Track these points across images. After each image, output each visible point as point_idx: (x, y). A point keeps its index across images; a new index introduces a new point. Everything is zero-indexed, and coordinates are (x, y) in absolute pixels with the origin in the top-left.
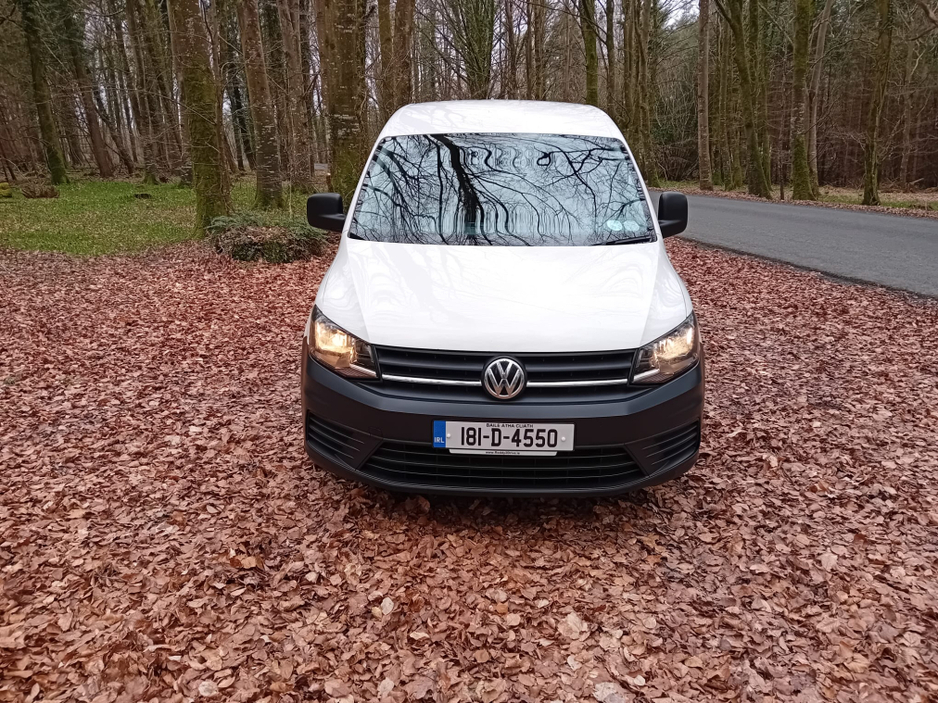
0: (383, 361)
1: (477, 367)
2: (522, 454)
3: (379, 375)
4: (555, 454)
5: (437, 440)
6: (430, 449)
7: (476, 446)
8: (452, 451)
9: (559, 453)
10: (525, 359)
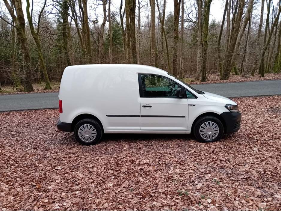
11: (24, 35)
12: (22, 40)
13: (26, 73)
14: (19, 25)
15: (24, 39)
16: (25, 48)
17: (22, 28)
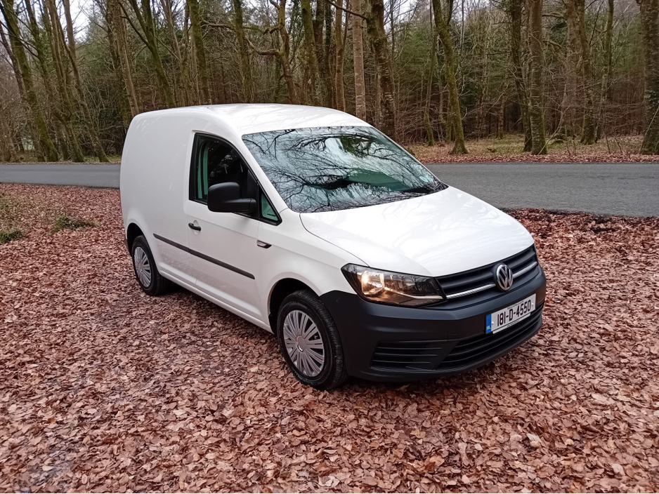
0: (444, 286)
1: (489, 275)
2: (520, 320)
3: (444, 297)
4: (529, 315)
5: (488, 328)
6: (485, 335)
7: (504, 324)
8: (494, 333)
9: (531, 313)
10: (507, 261)
11: (380, 32)
12: (375, 45)
13: (384, 118)
14: (370, 11)
15: (379, 41)
16: (381, 61)
17: (377, 16)
